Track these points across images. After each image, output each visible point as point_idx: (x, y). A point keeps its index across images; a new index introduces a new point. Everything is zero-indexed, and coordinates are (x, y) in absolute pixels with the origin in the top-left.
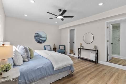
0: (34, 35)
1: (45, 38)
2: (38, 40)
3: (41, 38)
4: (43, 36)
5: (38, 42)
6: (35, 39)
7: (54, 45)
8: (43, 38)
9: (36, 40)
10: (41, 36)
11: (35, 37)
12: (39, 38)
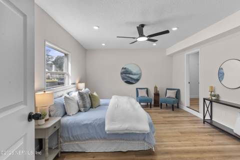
0: (120, 71)
1: (137, 74)
2: (125, 79)
3: (131, 76)
4: (134, 71)
5: (125, 82)
6: (122, 77)
7: (156, 88)
8: (135, 74)
9: (123, 79)
10: (131, 72)
11: (122, 73)
12: (128, 75)
